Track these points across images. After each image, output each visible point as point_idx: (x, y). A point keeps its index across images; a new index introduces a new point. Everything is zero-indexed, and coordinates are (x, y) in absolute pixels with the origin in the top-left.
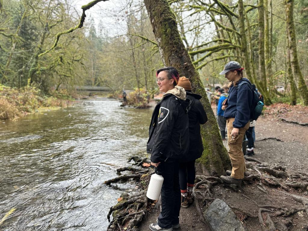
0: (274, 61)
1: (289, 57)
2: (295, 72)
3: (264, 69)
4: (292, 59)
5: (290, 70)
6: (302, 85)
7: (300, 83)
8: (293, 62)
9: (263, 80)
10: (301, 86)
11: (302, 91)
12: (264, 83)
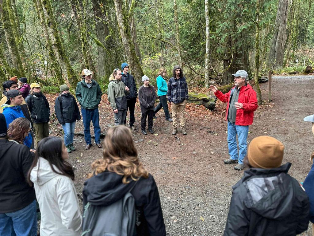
0: (25, 41)
1: (49, 39)
2: (60, 58)
3: (17, 51)
4: (53, 41)
5: (52, 55)
6: (72, 74)
7: (69, 72)
8: (55, 45)
9: (18, 67)
10: (71, 76)
11: (73, 83)
12: (20, 70)
